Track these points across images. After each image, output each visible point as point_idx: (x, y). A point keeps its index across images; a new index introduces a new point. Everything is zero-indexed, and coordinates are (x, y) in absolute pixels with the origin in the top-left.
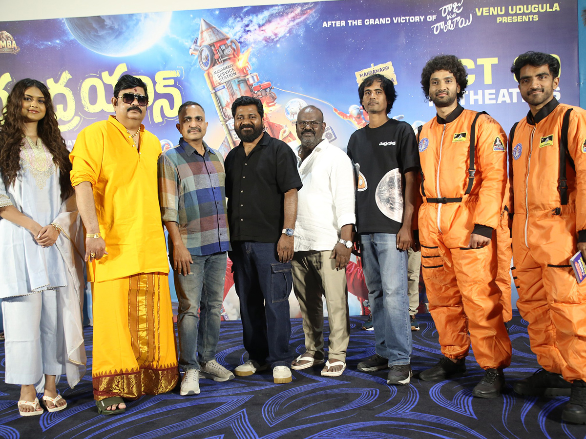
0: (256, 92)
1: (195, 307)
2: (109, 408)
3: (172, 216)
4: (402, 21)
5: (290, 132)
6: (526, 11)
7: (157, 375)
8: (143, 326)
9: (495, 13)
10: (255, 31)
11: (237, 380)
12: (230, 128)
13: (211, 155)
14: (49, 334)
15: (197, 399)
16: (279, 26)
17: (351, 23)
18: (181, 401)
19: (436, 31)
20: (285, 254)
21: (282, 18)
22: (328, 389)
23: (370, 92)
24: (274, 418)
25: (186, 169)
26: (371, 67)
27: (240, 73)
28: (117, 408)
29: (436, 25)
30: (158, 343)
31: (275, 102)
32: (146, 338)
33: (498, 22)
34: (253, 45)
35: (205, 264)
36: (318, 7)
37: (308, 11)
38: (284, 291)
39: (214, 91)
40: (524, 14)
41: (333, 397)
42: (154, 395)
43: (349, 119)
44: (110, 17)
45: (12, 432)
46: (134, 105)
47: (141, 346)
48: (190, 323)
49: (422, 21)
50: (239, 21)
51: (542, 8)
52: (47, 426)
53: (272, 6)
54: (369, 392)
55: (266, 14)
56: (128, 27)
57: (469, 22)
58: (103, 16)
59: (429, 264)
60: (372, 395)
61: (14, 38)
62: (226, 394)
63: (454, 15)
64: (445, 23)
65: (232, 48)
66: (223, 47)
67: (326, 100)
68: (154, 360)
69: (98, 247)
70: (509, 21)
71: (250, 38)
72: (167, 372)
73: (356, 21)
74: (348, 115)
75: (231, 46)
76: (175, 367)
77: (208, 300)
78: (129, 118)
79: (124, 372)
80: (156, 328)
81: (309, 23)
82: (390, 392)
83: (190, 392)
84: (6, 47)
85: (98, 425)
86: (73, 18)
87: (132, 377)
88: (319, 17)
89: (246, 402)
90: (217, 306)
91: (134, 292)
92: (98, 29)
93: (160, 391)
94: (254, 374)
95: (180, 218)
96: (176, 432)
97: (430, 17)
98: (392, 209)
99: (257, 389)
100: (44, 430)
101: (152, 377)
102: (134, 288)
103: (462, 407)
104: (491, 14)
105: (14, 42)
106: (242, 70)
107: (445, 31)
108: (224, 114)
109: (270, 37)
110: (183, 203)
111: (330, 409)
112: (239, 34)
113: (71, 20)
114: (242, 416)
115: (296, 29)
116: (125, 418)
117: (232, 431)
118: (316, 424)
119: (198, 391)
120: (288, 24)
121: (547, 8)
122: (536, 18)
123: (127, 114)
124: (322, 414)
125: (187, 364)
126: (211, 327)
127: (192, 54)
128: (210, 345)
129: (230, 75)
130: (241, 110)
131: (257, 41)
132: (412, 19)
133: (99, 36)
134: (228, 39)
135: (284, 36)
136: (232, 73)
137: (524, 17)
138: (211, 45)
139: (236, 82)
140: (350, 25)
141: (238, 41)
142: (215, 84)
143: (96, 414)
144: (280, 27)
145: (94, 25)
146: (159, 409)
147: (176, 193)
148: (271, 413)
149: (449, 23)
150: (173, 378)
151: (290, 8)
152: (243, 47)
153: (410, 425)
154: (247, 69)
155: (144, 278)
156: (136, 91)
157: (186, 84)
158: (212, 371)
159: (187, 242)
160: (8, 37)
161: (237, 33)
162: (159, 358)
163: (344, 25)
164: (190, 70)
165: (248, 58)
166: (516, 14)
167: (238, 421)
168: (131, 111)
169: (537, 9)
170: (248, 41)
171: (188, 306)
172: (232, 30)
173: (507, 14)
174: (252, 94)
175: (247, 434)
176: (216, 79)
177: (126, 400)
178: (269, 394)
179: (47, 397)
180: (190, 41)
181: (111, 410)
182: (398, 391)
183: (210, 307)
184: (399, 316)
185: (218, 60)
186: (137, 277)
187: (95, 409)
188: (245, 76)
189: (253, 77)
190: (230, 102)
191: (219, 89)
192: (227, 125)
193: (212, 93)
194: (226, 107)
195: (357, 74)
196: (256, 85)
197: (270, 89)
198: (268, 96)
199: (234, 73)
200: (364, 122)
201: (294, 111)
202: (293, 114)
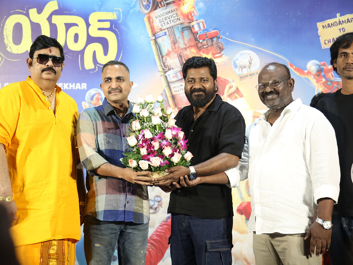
0: (201, 41)
5: (237, 88)
12: (169, 80)
26: (336, 17)
27: (184, 19)
31: (222, 53)
39: (154, 38)
43: (306, 77)
46: (48, 66)
67: (281, 53)
74: (306, 71)
78: (43, 79)
106: (188, 16)
108: (164, 63)
129: (173, 21)
130: (192, 73)
136: (176, 18)
139: (180, 30)
142: (156, 30)
154: (193, 15)
156: (51, 51)
157: (123, 27)
165: (194, 2)
168: (45, 72)
174: (197, 43)
176: (157, 24)
185: (160, 3)
188: (190, 23)
189: (198, 24)
190: (171, 51)
191: (159, 36)
192: (166, 76)
193: (151, 40)
194: (166, 57)
195: (319, 25)
196: (202, 33)
197: (217, 38)
198: (215, 46)
199: (177, 19)
200: (324, 80)
201: (242, 64)
202: (243, 67)
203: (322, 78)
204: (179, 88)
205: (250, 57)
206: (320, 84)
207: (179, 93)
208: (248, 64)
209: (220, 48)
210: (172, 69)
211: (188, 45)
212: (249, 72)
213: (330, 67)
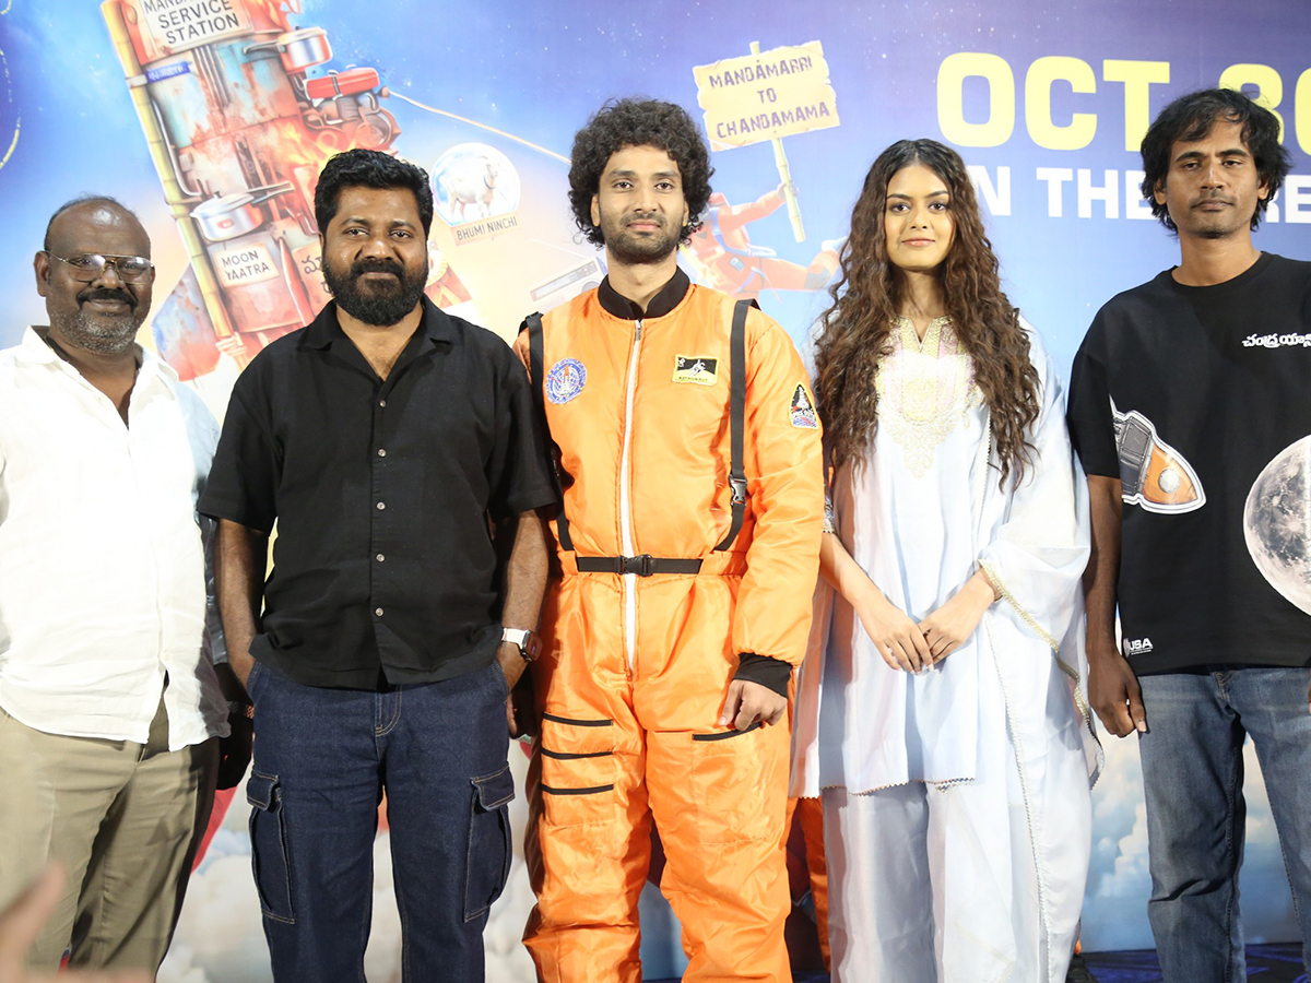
0: (317, 102)
5: (449, 270)
12: (206, 234)
26: (747, 52)
27: (253, 20)
39: (142, 80)
106: (265, 11)
108: (184, 175)
129: (213, 25)
130: (360, 201)
136: (223, 14)
139: (240, 58)
142: (149, 54)
154: (284, 7)
157: (18, 34)
174: (302, 110)
176: (152, 31)
188: (275, 35)
189: (305, 41)
190: (209, 131)
191: (164, 74)
192: (194, 221)
193: (132, 87)
194: (192, 150)
195: (701, 73)
196: (320, 75)
197: (375, 96)
198: (366, 123)
199: (228, 17)
200: (720, 251)
201: (463, 188)
202: (464, 200)
203: (715, 244)
204: (243, 265)
205: (488, 166)
206: (709, 264)
207: (243, 279)
208: (484, 189)
209: (385, 131)
210: (216, 196)
211: (271, 114)
212: (486, 216)
213: (736, 210)
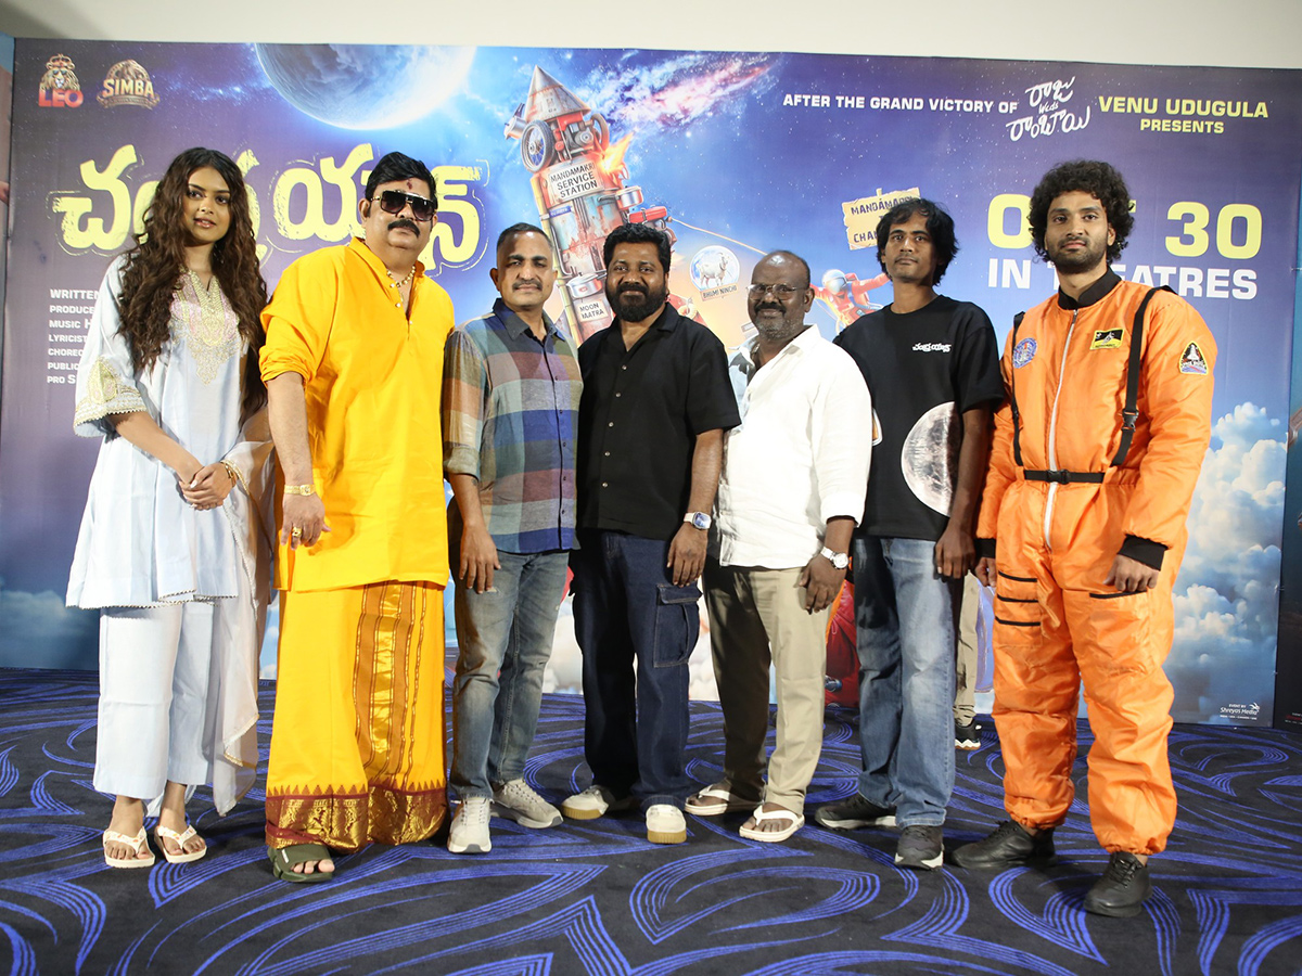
1: (494, 664)
2: (298, 869)
3: (467, 462)
4: (947, 108)
5: (698, 314)
6: (1200, 112)
7: (402, 803)
8: (382, 695)
9: (1138, 110)
10: (644, 101)
11: (566, 826)
12: (573, 295)
13: (558, 342)
14: (185, 695)
15: (485, 863)
16: (693, 94)
17: (843, 102)
18: (452, 865)
19: (1016, 135)
20: (688, 566)
21: (701, 79)
22: (766, 865)
23: (901, 236)
24: (659, 925)
25: (506, 364)
26: (875, 194)
27: (604, 183)
28: (316, 868)
29: (1015, 123)
30: (412, 734)
32: (387, 722)
33: (1142, 129)
34: (637, 129)
35: (523, 572)
36: (778, 63)
37: (757, 69)
38: (680, 645)
39: (548, 216)
40: (1195, 117)
41: (781, 886)
42: (391, 844)
43: (822, 299)
44: (348, 48)
45: (89, 901)
46: (402, 216)
47: (375, 738)
48: (481, 696)
49: (988, 111)
50: (611, 78)
51: (1234, 110)
52: (165, 895)
53: (683, 53)
54: (858, 880)
55: (669, 67)
56: (383, 72)
57: (1083, 123)
58: (334, 45)
59: (1010, 614)
60: (865, 888)
61: (150, 75)
62: (547, 856)
63: (1055, 106)
64: (1035, 121)
65: (592, 130)
66: (575, 128)
68: (398, 769)
69: (308, 515)
70: (1164, 129)
71: (631, 113)
72: (423, 799)
73: (853, 98)
74: (821, 289)
75: (591, 127)
76: (440, 790)
77: (521, 651)
78: (390, 245)
79: (335, 792)
80: (411, 701)
81: (756, 95)
82: (903, 883)
83: (471, 846)
84: (132, 93)
85: (274, 904)
86: (274, 45)
87: (351, 804)
88: (778, 85)
89: (593, 881)
90: (538, 666)
91: (370, 621)
92: (322, 71)
93: (406, 838)
94: (602, 816)
95: (482, 469)
96: (446, 936)
97: (1006, 104)
98: (937, 487)
99: (612, 851)
100: (158, 904)
101: (390, 806)
102: (373, 611)
103: (1069, 933)
104: (1129, 110)
105: (149, 84)
106: (610, 179)
107: (1034, 136)
108: (564, 264)
109: (672, 115)
110: (492, 437)
111: (779, 913)
112: (610, 105)
113: (269, 49)
114: (588, 912)
115: (729, 104)
116: (332, 892)
117: (570, 947)
118: (754, 946)
119: (487, 847)
120: (713, 91)
121: (1242, 110)
122: (1219, 128)
123: (386, 236)
124: (764, 923)
125: (467, 784)
126: (521, 707)
127: (509, 137)
128: (514, 746)
129: (584, 187)
130: (624, 251)
131: (647, 120)
132: (968, 106)
133: (321, 85)
134: (585, 112)
135: (703, 117)
136: (589, 181)
137: (1196, 123)
138: (549, 122)
139: (596, 203)
140: (840, 105)
141: (607, 117)
142: (551, 202)
143: (268, 876)
144: (696, 97)
145: (315, 63)
146: (405, 878)
147: (479, 414)
148: (651, 912)
149: (1043, 120)
150: (434, 812)
151: (719, 60)
152: (615, 130)
153: (961, 967)
154: (620, 176)
155: (395, 592)
156: (410, 187)
157: (491, 195)
158: (515, 803)
159: (491, 522)
160: (138, 74)
161: (605, 101)
162: (410, 767)
163: (828, 105)
164: (502, 170)
165: (624, 154)
166: (1180, 117)
167: (579, 923)
168: (395, 230)
169: (1223, 111)
170: (628, 119)
171: (479, 662)
172: (597, 95)
173: (1161, 114)
175: (603, 958)
176: (554, 191)
177: (334, 853)
178: (643, 864)
179: (167, 829)
180: (507, 110)
181: (303, 871)
182: (920, 883)
183: (524, 666)
184: (935, 717)
185: (561, 152)
186: (380, 588)
187: (267, 866)
188: (615, 191)
189: (630, 193)
190: (578, 241)
191: (558, 213)
192: (568, 288)
193: (542, 220)
194: (569, 252)
195: (846, 207)
196: (637, 211)
197: (665, 222)
199: (592, 183)
200: (851, 306)
201: (708, 270)
202: (708, 277)
203: (848, 302)
204: (590, 311)
205: (723, 258)
206: (845, 313)
207: (591, 318)
208: (719, 270)
210: (579, 275)
212: (721, 285)
213: (862, 283)
